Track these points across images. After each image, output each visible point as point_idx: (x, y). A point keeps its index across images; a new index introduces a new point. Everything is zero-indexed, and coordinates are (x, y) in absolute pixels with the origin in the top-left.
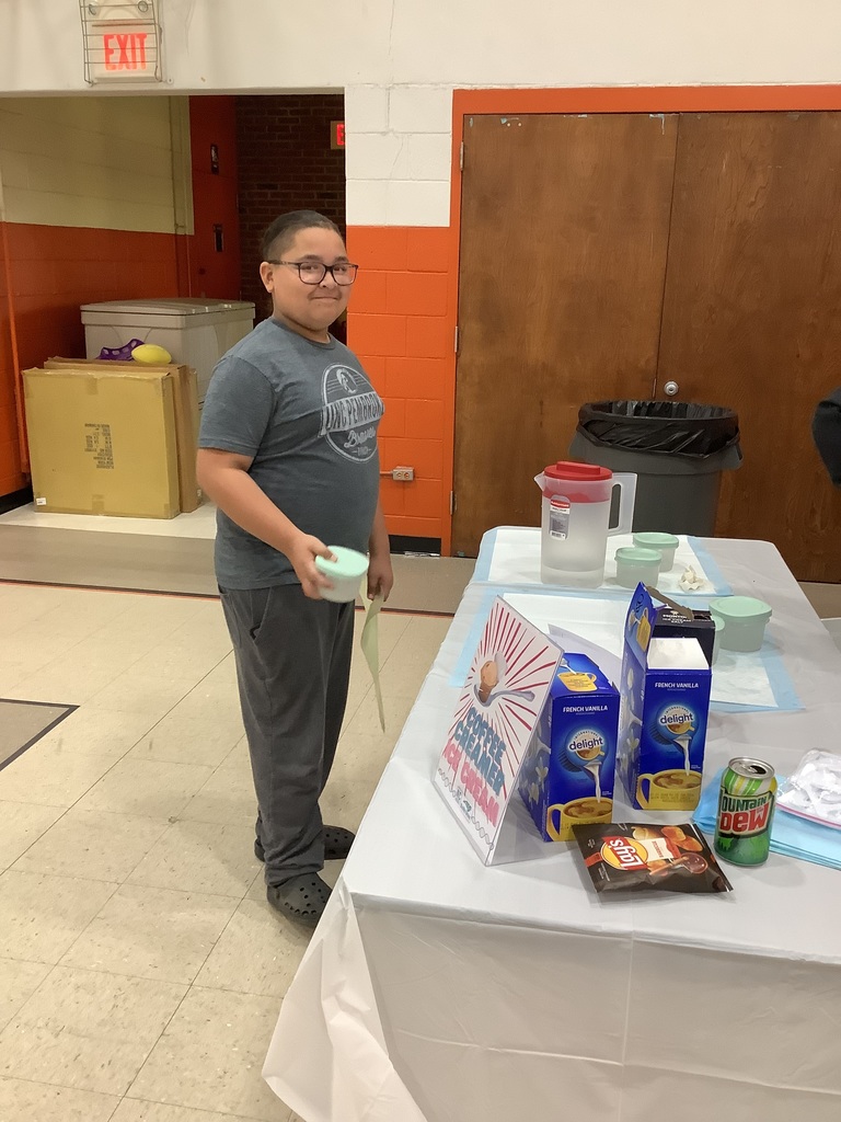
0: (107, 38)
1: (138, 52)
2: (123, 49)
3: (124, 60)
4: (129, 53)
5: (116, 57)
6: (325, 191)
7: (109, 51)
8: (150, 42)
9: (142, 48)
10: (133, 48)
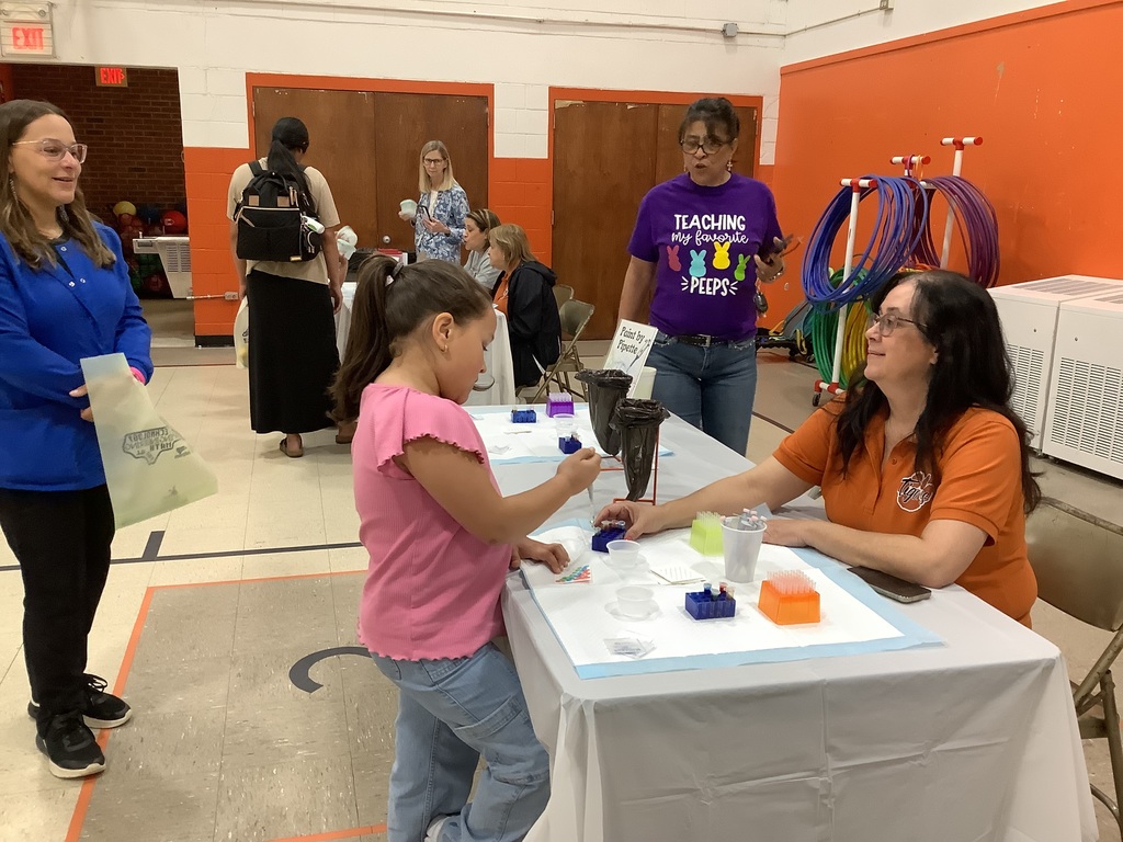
0: (15, 30)
1: (38, 40)
2: (27, 37)
3: (27, 44)
4: (31, 39)
5: (21, 42)
6: (93, 117)
7: (16, 38)
8: (46, 34)
9: (41, 37)
10: (34, 37)
